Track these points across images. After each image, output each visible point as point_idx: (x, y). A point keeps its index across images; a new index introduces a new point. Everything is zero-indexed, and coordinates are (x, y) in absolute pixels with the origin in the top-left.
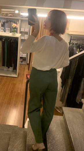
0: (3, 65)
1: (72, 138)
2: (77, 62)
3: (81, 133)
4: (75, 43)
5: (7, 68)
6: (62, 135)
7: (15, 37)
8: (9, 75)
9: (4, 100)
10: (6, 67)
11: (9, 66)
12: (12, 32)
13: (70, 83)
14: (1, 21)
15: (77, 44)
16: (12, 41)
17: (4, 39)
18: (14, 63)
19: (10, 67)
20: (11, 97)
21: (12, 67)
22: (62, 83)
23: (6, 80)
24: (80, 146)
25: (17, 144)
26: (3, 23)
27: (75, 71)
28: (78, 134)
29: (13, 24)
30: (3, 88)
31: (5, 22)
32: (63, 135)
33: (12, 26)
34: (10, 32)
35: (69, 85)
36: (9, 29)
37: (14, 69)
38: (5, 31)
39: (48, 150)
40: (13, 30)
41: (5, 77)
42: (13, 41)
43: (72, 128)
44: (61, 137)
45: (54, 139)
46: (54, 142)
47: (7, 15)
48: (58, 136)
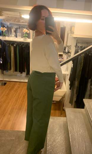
0: (16, 70)
1: (70, 138)
2: (82, 64)
3: (80, 133)
4: (81, 46)
5: (20, 73)
6: (64, 136)
7: (26, 43)
8: (22, 81)
9: (15, 105)
10: (18, 72)
11: (21, 71)
12: (24, 37)
13: (77, 85)
14: (14, 27)
15: (82, 47)
16: (23, 46)
17: (15, 44)
18: (26, 68)
19: (23, 72)
20: (23, 102)
21: (25, 72)
22: (70, 85)
23: (19, 85)
24: (77, 146)
25: (19, 149)
27: (81, 73)
28: (77, 134)
29: (24, 29)
30: (15, 94)
31: (17, 28)
32: (65, 136)
33: (23, 31)
34: (22, 38)
35: (76, 87)
36: (21, 34)
37: (27, 74)
38: (16, 37)
39: (47, 152)
40: (24, 35)
41: (18, 83)
42: (25, 46)
43: (72, 129)
44: (62, 139)
45: (54, 141)
46: (54, 144)
47: (19, 21)
48: (59, 138)
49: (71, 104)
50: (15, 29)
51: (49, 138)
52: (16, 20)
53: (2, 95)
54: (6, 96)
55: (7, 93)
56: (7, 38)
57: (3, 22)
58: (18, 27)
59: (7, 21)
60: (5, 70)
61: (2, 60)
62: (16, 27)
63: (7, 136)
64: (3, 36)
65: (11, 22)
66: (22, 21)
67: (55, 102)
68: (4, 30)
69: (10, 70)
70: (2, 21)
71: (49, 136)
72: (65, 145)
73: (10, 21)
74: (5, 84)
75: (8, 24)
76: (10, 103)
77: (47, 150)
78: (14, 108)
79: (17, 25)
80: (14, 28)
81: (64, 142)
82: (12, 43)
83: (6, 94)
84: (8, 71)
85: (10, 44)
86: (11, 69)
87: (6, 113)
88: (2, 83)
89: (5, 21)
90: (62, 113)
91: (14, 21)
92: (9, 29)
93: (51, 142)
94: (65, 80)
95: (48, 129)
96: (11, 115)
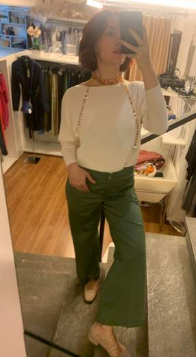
6: (181, 275)
9: (61, 207)
14: (57, 28)
16: (79, 76)
17: (62, 70)
26: (61, 33)
31: (65, 32)
32: (183, 275)
38: (64, 53)
44: (178, 279)
45: (162, 282)
46: (162, 289)
47: (69, 15)
48: (172, 278)
49: (185, 212)
50: (59, 35)
51: (150, 277)
52: (61, 10)
53: (33, 184)
54: (41, 185)
55: (42, 179)
56: (43, 55)
57: (32, 15)
58: (67, 29)
59: (40, 11)
60: (36, 130)
61: (31, 105)
62: (61, 30)
63: (50, 266)
64: (34, 49)
65: (51, 16)
66: (78, 13)
67: (147, 205)
68: (36, 33)
69: (48, 131)
70: (29, 12)
71: (149, 273)
72: (184, 294)
73: (49, 12)
74: (37, 160)
75: (44, 19)
76: (51, 201)
77: (148, 299)
78: (59, 212)
79: (64, 23)
80: (57, 30)
81: (183, 285)
82: (55, 67)
83: (41, 181)
84: (43, 133)
85: (49, 69)
86: (50, 129)
87: (44, 221)
88: (30, 157)
89: (37, 11)
90: (163, 228)
91: (59, 14)
92: (45, 33)
93: (156, 285)
94: (173, 158)
95: (147, 259)
96: (54, 226)
